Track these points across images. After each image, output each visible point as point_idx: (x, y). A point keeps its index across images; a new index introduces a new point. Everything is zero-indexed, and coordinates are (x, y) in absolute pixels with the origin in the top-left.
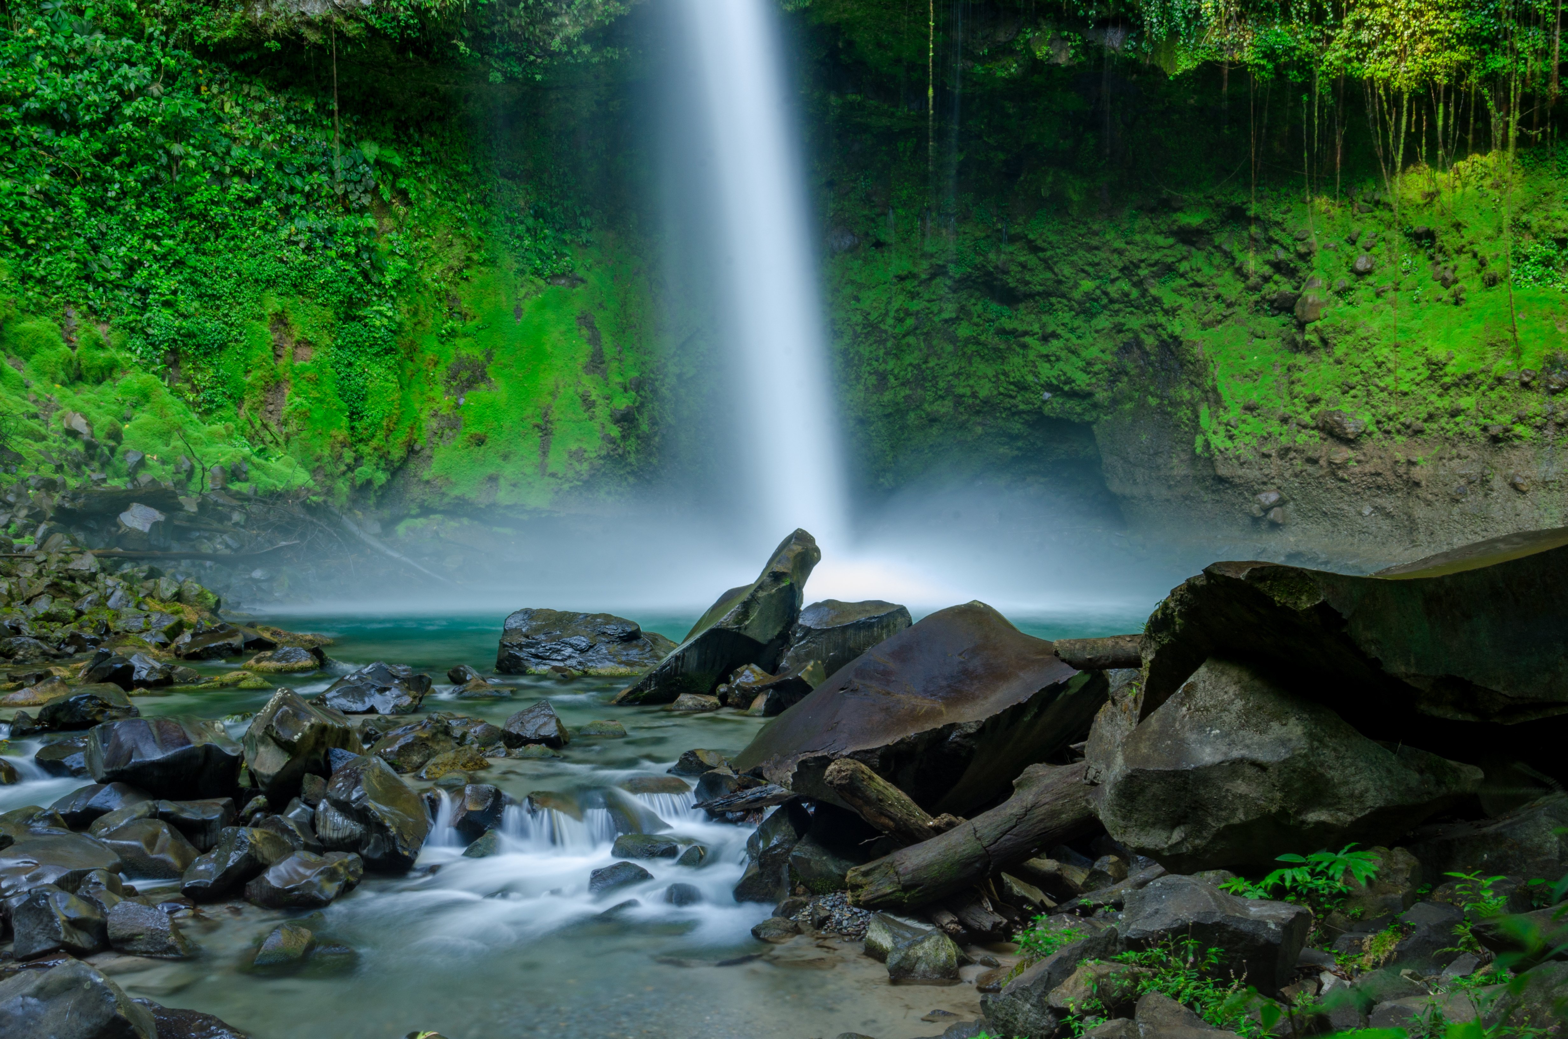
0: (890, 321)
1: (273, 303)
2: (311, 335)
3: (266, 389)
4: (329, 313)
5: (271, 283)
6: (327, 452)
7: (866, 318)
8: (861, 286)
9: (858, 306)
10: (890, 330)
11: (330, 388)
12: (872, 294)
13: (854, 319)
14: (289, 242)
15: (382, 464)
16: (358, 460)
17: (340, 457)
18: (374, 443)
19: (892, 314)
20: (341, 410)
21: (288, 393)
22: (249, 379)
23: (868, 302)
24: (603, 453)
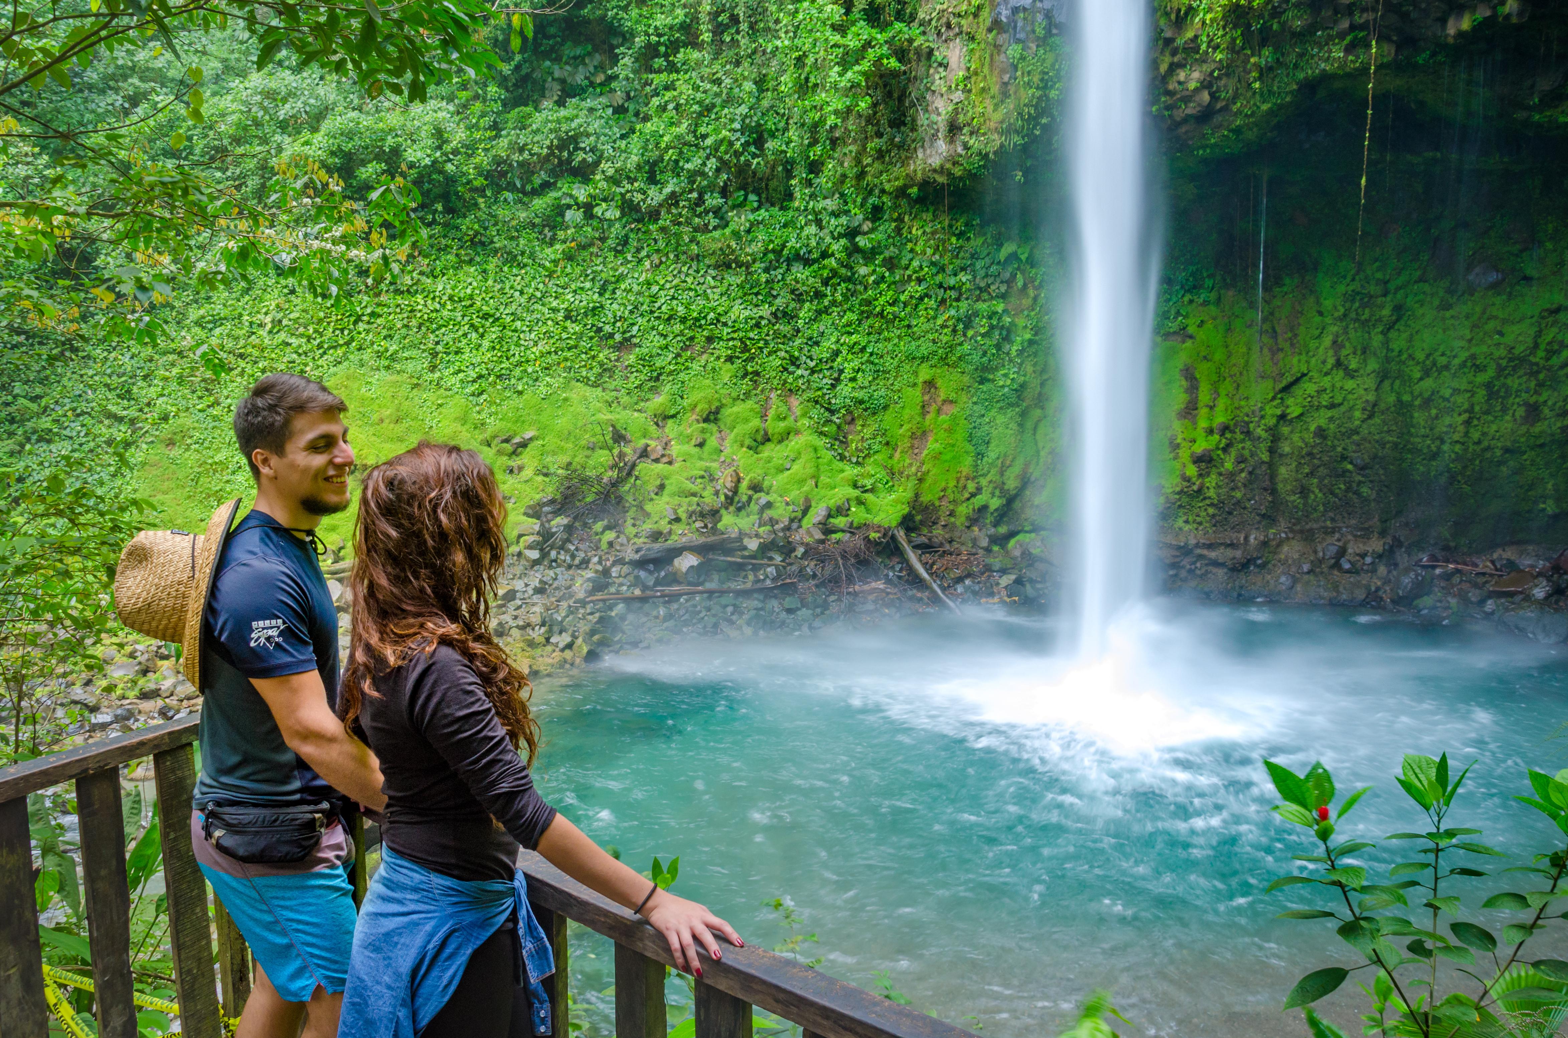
0: (1541, 354)
1: (925, 373)
2: (953, 396)
3: (913, 436)
4: (966, 379)
5: (924, 359)
6: (952, 484)
7: (1510, 352)
8: (1504, 321)
9: (1502, 340)
10: (1542, 362)
11: (960, 435)
12: (1516, 329)
13: (1497, 354)
14: (943, 326)
15: (997, 492)
16: (979, 490)
17: (965, 487)
18: (989, 477)
19: (1543, 347)
20: (967, 452)
21: (931, 440)
22: (901, 431)
23: (1512, 337)
24: (1178, 489)
